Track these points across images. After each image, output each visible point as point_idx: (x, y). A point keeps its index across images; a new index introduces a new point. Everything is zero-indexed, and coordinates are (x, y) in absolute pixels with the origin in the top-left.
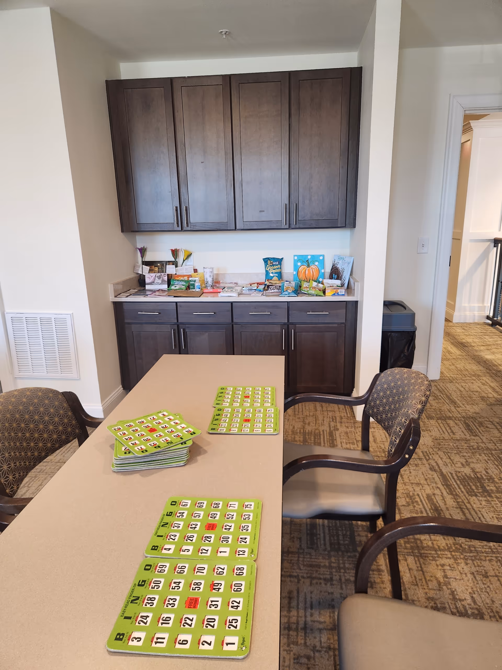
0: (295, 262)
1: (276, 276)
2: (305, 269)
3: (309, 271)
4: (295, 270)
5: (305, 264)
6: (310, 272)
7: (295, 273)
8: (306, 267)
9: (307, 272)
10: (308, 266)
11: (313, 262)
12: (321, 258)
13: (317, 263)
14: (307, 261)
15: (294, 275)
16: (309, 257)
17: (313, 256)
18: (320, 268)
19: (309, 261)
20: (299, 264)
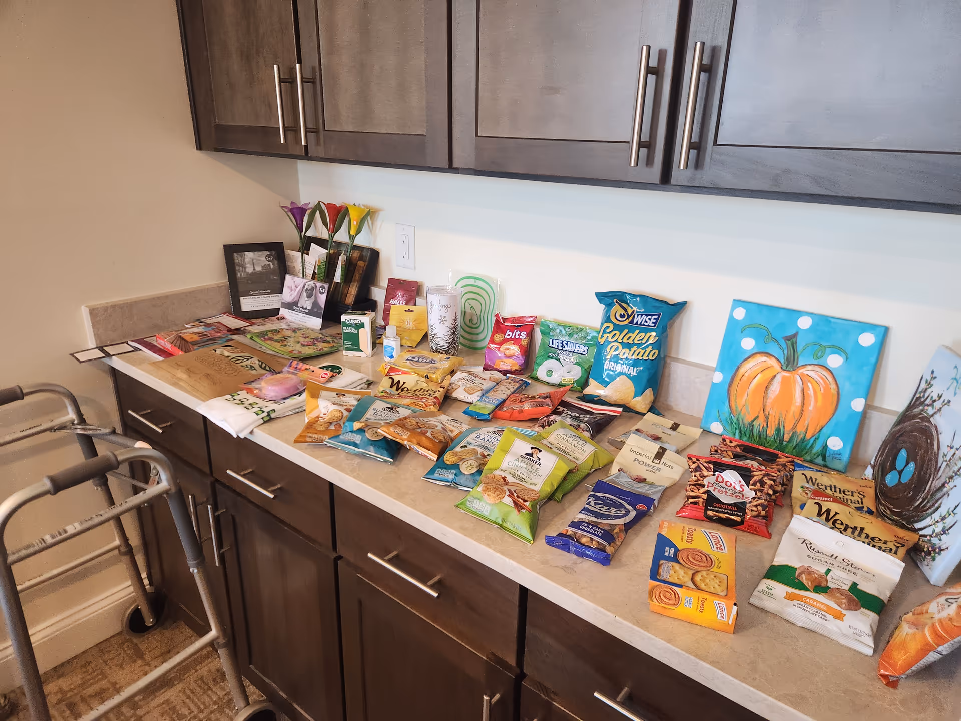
0: (734, 330)
1: (628, 376)
2: (769, 374)
3: (787, 385)
4: (721, 367)
5: (774, 349)
6: (791, 397)
7: (718, 377)
8: (777, 366)
9: (776, 387)
10: (790, 363)
11: (820, 351)
12: (867, 340)
13: (835, 361)
14: (788, 339)
15: (714, 385)
16: (804, 323)
17: (823, 321)
18: (846, 387)
19: (801, 343)
20: (748, 344)
